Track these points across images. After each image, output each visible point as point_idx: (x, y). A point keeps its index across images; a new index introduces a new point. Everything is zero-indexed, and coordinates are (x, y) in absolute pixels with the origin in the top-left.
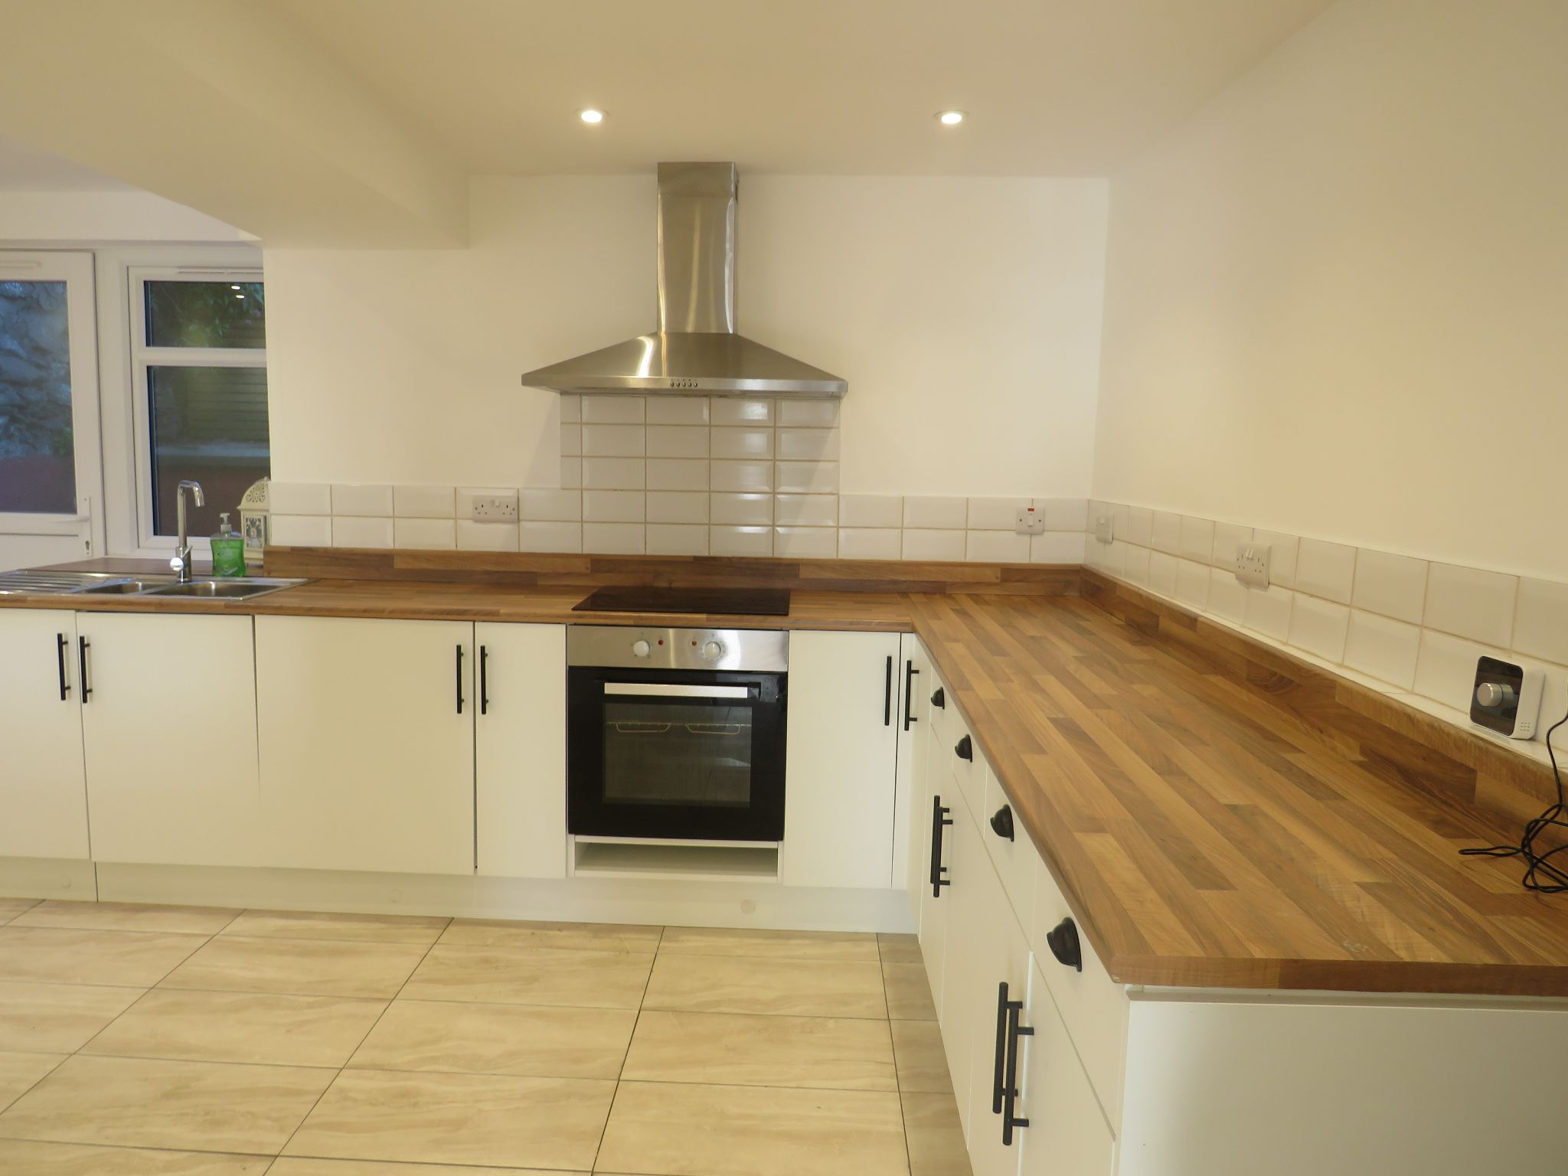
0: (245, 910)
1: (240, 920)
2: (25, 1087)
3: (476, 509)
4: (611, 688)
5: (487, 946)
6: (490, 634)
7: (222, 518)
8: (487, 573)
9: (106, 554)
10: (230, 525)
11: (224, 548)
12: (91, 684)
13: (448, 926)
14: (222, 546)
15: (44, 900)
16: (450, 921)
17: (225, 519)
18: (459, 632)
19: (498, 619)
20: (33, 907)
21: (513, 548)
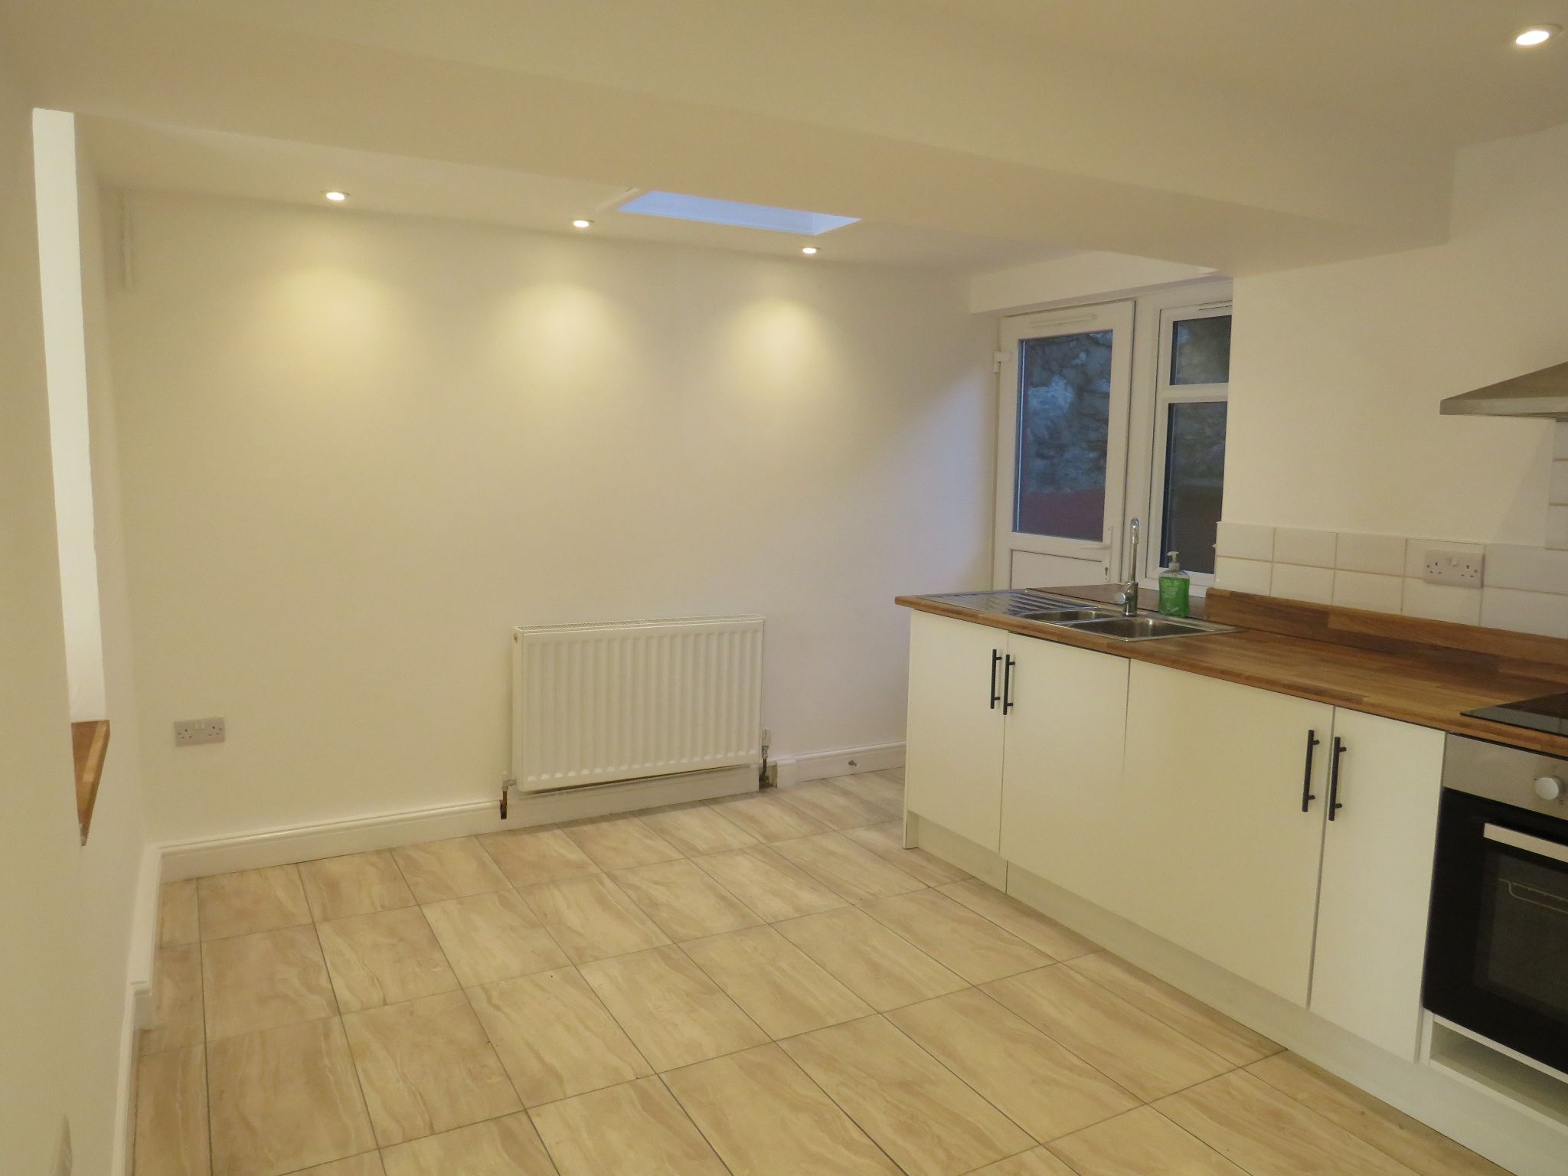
0: (1104, 949)
1: (1092, 957)
2: (832, 1022)
3: (1428, 566)
4: (1493, 832)
5: (1295, 1099)
6: (1351, 724)
7: (1171, 557)
8: (1435, 648)
9: (1120, 580)
10: (1178, 564)
11: (1169, 586)
12: (1012, 699)
13: (1273, 1055)
14: (1167, 584)
15: (974, 877)
16: (1281, 1051)
17: (1174, 557)
18: (1319, 716)
19: (1359, 707)
20: (964, 880)
21: (1472, 620)
